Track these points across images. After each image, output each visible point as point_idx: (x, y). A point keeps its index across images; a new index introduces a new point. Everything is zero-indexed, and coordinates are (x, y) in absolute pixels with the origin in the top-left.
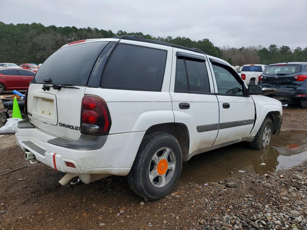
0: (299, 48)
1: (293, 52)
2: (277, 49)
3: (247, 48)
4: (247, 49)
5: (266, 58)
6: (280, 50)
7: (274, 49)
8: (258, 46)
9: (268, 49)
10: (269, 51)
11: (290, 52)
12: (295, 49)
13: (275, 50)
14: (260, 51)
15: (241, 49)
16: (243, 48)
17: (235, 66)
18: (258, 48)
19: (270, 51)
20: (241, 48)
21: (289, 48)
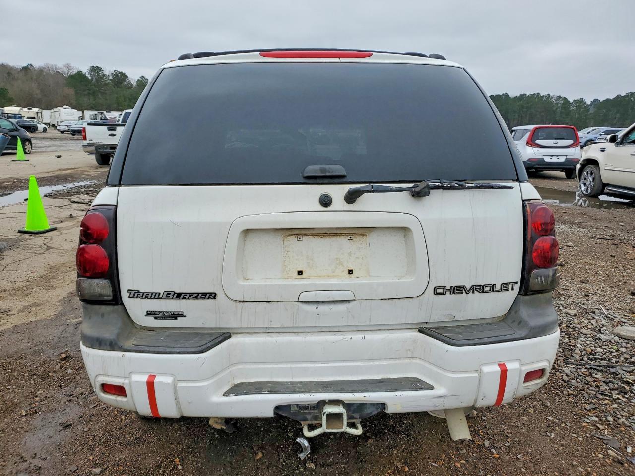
0: (143, 77)
1: (135, 84)
2: (104, 75)
3: (39, 67)
4: (40, 71)
5: (86, 92)
6: (111, 78)
7: (98, 75)
8: (65, 66)
9: (87, 75)
10: (90, 78)
11: (129, 84)
12: (138, 80)
13: (102, 78)
14: (71, 77)
15: (25, 69)
16: (29, 67)
17: (31, 109)
18: (66, 70)
19: (92, 80)
20: (25, 65)
21: (127, 77)
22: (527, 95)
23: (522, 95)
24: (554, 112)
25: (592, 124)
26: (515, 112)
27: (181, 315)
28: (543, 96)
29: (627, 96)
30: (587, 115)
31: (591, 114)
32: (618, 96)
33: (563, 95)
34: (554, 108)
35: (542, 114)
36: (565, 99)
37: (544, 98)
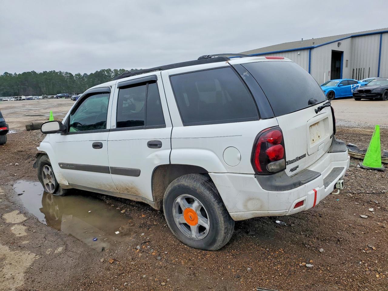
22: (48, 72)
23: (44, 72)
24: (66, 81)
25: (87, 87)
26: (43, 82)
27: (298, 167)
28: (57, 72)
29: (101, 71)
30: (84, 82)
31: (86, 81)
32: (97, 72)
33: (69, 72)
34: (66, 79)
35: (60, 82)
36: (70, 74)
37: (58, 74)
